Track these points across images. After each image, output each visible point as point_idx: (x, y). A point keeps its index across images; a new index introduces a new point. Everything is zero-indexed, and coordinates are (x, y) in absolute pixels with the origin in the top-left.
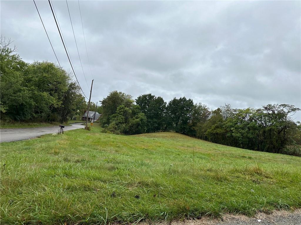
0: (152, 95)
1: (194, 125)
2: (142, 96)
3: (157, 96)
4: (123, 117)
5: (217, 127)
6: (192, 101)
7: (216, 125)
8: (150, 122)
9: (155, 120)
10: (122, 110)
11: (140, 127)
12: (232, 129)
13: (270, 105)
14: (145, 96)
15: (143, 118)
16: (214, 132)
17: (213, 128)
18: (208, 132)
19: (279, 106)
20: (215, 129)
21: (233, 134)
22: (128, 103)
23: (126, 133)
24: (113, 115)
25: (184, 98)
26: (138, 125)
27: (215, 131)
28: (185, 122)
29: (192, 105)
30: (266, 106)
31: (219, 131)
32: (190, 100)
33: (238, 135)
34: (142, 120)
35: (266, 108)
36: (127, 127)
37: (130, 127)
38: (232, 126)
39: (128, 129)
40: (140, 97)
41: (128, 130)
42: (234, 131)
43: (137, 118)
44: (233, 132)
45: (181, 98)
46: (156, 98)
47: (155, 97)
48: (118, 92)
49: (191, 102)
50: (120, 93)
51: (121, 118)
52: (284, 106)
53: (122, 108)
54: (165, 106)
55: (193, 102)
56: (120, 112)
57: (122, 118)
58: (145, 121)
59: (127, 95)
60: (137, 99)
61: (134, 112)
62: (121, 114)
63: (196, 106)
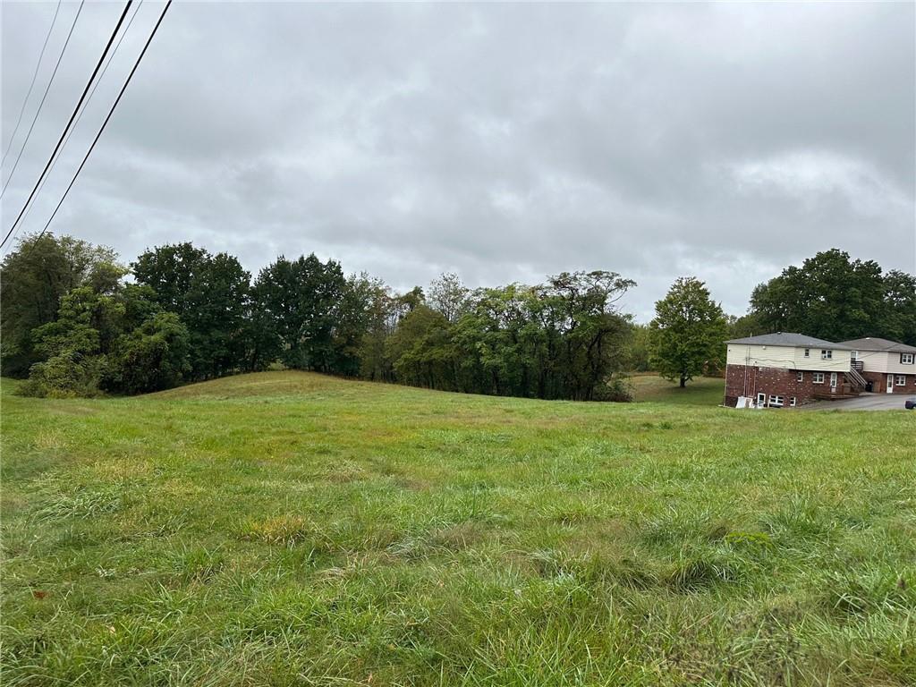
0: (196, 246)
1: (350, 343)
2: (154, 252)
3: (213, 252)
4: (92, 330)
5: (430, 344)
6: (339, 267)
7: (426, 337)
8: (198, 342)
9: (216, 334)
10: (87, 305)
11: (166, 364)
12: (478, 345)
13: (565, 275)
14: (167, 253)
15: (176, 328)
16: (423, 360)
17: (418, 347)
18: (406, 360)
19: (588, 275)
20: (424, 350)
21: (482, 359)
23: (112, 387)
24: (47, 326)
25: (312, 258)
26: (157, 355)
27: (426, 354)
28: (321, 335)
29: (341, 281)
30: (556, 279)
31: (437, 353)
32: (331, 264)
33: (498, 361)
34: (170, 337)
35: (556, 283)
36: (115, 368)
37: (128, 365)
39: (120, 372)
40: (148, 256)
41: (119, 378)
42: (484, 351)
43: (149, 332)
44: (482, 355)
45: (302, 258)
46: (211, 259)
47: (205, 256)
48: (57, 236)
49: (334, 269)
50: (67, 241)
51: (85, 333)
52: (598, 275)
53: (84, 298)
54: (247, 283)
55: (342, 270)
56: (78, 312)
57: (89, 336)
58: (184, 339)
59: (95, 247)
60: (138, 261)
61: (134, 308)
62: (83, 322)
63: (352, 283)
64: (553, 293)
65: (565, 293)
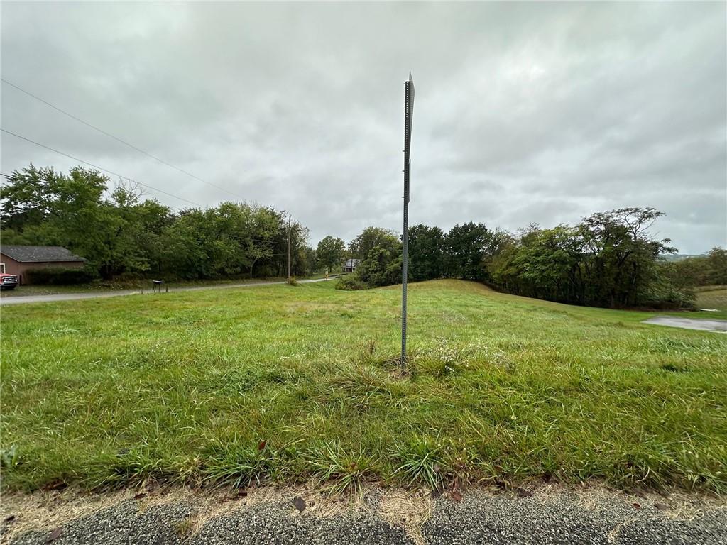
0: (425, 225)
3: (432, 227)
4: (378, 263)
6: (484, 226)
9: (427, 263)
10: (377, 253)
12: (525, 265)
13: (599, 215)
16: (505, 274)
17: (504, 267)
18: (498, 274)
20: (507, 268)
21: (526, 274)
22: (387, 242)
25: (471, 224)
27: (507, 271)
29: (486, 233)
30: (588, 218)
31: (512, 270)
32: (480, 225)
33: (535, 274)
35: (590, 221)
36: (384, 277)
37: (387, 276)
38: (526, 261)
41: (383, 280)
42: (528, 268)
44: (526, 271)
46: (431, 230)
47: (428, 229)
49: (482, 229)
50: (377, 229)
53: (377, 250)
55: (486, 228)
56: (373, 256)
57: (376, 265)
62: (375, 259)
63: (492, 234)
64: (591, 229)
65: (602, 228)
